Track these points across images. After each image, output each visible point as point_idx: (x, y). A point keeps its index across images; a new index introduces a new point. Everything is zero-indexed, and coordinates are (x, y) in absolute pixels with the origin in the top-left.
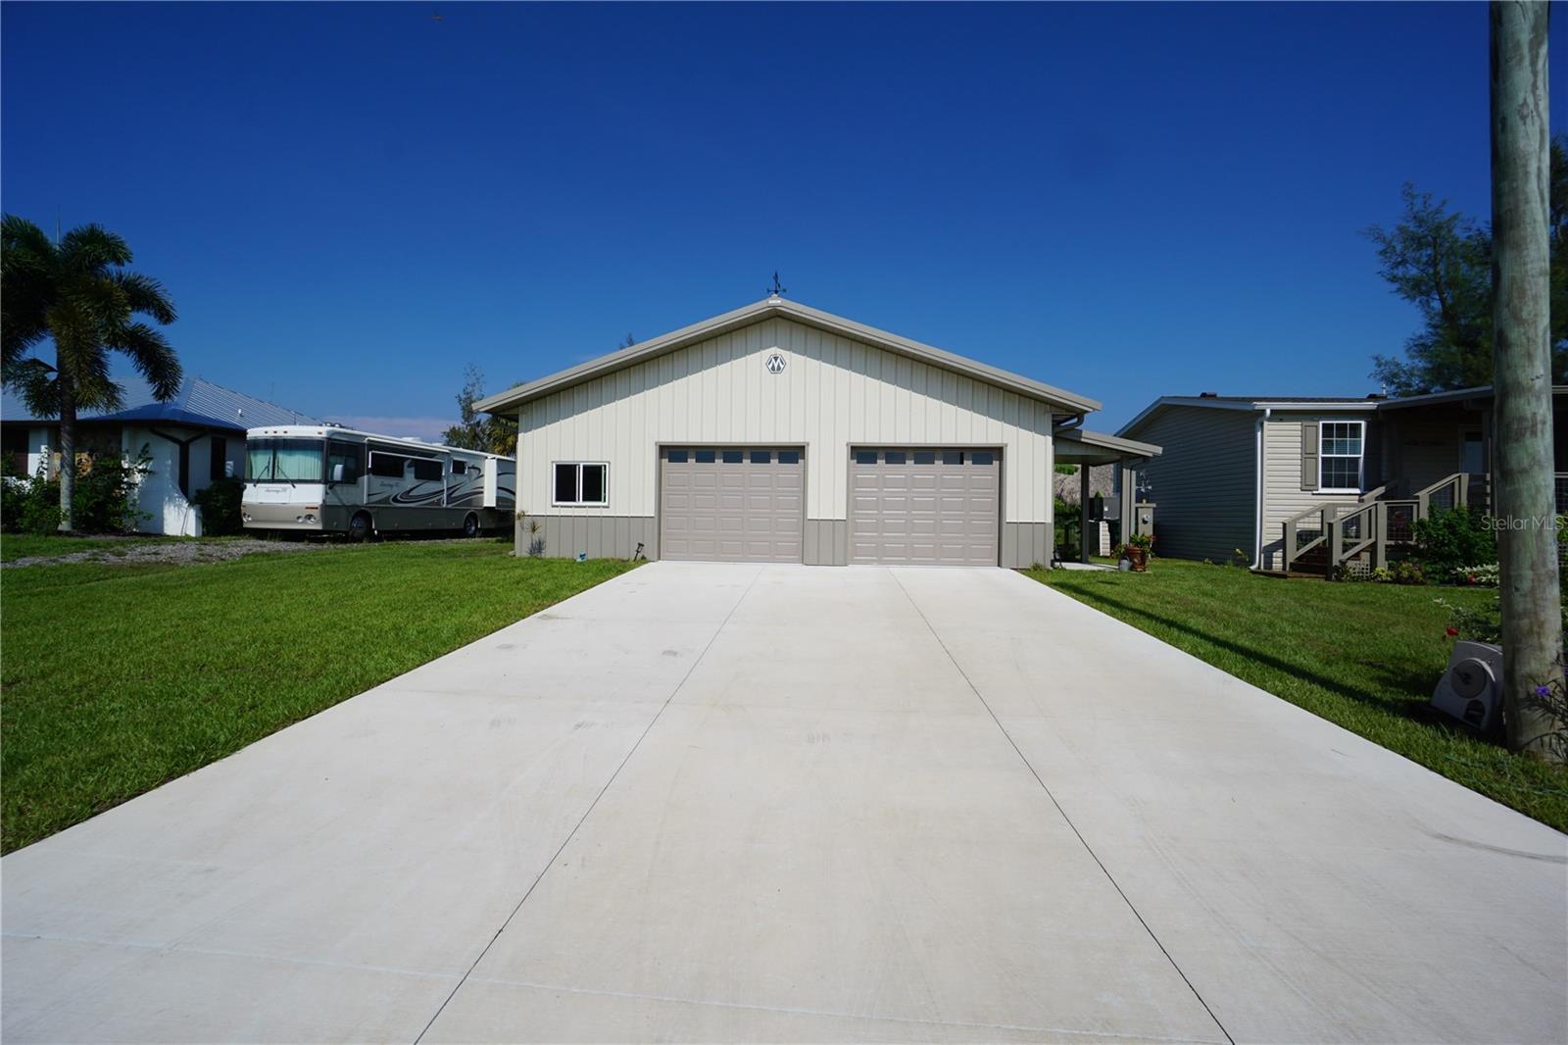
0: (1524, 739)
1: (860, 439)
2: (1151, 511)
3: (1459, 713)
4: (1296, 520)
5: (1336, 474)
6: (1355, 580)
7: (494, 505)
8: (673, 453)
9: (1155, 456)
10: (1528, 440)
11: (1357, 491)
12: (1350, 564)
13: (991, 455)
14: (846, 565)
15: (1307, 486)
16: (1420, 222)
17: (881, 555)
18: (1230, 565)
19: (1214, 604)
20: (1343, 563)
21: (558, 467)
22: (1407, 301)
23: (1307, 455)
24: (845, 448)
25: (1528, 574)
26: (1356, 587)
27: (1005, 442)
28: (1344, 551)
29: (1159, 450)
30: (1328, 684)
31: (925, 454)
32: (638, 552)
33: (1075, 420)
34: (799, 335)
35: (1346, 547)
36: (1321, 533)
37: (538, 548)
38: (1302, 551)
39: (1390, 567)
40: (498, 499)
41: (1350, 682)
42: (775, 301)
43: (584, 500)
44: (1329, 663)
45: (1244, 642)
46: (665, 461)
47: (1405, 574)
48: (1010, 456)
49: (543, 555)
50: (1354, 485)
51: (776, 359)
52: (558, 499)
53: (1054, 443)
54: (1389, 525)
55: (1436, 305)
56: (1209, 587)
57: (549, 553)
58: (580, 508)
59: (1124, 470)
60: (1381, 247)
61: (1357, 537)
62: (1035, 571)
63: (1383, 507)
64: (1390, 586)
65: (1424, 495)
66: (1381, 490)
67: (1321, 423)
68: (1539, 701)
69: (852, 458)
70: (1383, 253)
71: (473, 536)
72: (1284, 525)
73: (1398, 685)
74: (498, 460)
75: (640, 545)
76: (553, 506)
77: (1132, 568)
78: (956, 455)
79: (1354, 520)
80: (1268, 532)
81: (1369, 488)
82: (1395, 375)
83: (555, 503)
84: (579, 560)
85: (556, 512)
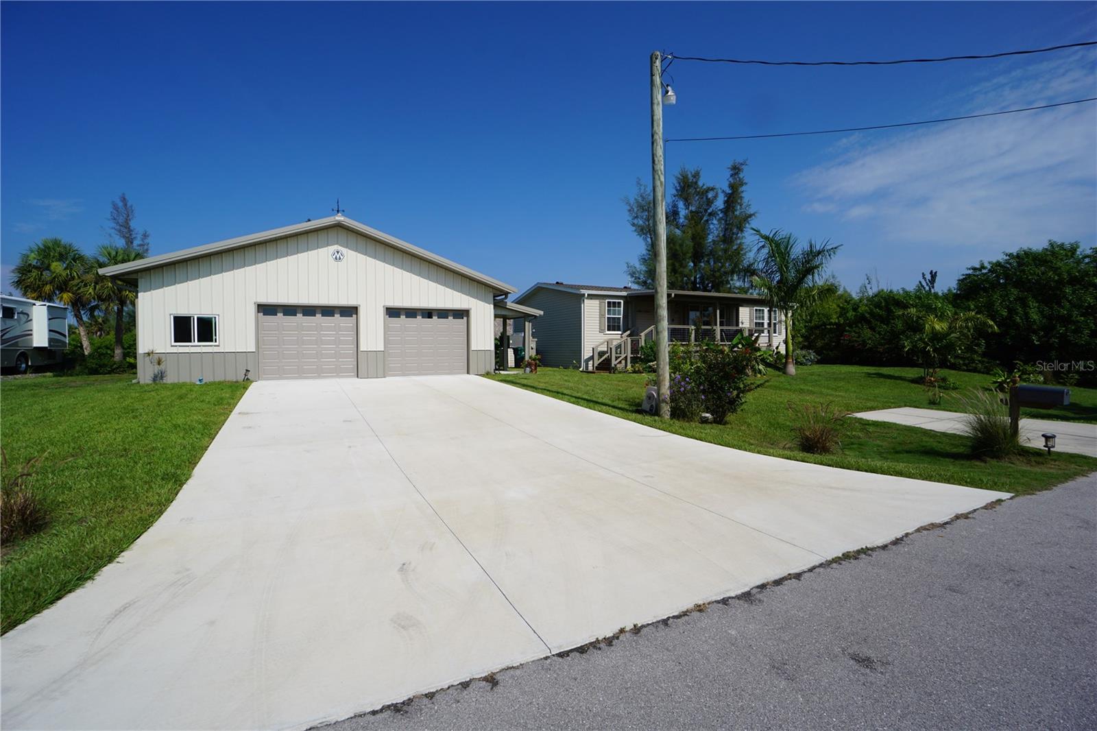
0: (661, 413)
1: (391, 304)
2: (535, 343)
3: (648, 410)
4: (597, 346)
5: (613, 325)
6: (620, 372)
7: (47, 345)
8: (266, 309)
9: (540, 315)
10: (662, 322)
11: (620, 333)
12: (618, 366)
13: (462, 314)
14: (385, 377)
15: (601, 331)
16: (643, 199)
17: (404, 372)
18: (571, 369)
19: (571, 385)
20: (615, 365)
21: (175, 318)
22: (638, 236)
23: (601, 316)
24: (382, 309)
25: (662, 363)
26: (621, 375)
27: (470, 307)
28: (616, 360)
29: (542, 313)
30: (614, 407)
31: (428, 313)
32: (246, 375)
33: (504, 296)
34: (352, 239)
35: (617, 358)
36: (607, 352)
37: (159, 377)
38: (600, 361)
39: (632, 367)
40: (50, 340)
41: (620, 406)
42: (340, 218)
43: (199, 341)
44: (613, 401)
45: (586, 397)
46: (261, 314)
47: (637, 369)
48: (473, 315)
49: (165, 381)
50: (619, 330)
51: (338, 252)
52: (175, 341)
53: (494, 308)
54: (632, 348)
55: (649, 240)
56: (566, 378)
57: (170, 379)
58: (195, 347)
59: (527, 323)
60: (629, 208)
61: (620, 353)
62: (487, 375)
63: (629, 339)
64: (632, 374)
65: (643, 334)
66: (628, 332)
67: (607, 300)
68: (664, 401)
69: (387, 314)
70: (630, 211)
71: (25, 372)
72: (593, 349)
73: (633, 406)
74: (49, 306)
75: (247, 371)
76: (172, 346)
77: (531, 371)
78: (443, 313)
79: (619, 347)
80: (586, 353)
81: (624, 331)
82: (634, 273)
83: (174, 344)
84: (198, 383)
85: (174, 350)
